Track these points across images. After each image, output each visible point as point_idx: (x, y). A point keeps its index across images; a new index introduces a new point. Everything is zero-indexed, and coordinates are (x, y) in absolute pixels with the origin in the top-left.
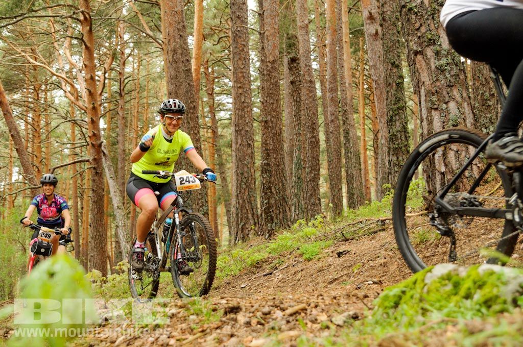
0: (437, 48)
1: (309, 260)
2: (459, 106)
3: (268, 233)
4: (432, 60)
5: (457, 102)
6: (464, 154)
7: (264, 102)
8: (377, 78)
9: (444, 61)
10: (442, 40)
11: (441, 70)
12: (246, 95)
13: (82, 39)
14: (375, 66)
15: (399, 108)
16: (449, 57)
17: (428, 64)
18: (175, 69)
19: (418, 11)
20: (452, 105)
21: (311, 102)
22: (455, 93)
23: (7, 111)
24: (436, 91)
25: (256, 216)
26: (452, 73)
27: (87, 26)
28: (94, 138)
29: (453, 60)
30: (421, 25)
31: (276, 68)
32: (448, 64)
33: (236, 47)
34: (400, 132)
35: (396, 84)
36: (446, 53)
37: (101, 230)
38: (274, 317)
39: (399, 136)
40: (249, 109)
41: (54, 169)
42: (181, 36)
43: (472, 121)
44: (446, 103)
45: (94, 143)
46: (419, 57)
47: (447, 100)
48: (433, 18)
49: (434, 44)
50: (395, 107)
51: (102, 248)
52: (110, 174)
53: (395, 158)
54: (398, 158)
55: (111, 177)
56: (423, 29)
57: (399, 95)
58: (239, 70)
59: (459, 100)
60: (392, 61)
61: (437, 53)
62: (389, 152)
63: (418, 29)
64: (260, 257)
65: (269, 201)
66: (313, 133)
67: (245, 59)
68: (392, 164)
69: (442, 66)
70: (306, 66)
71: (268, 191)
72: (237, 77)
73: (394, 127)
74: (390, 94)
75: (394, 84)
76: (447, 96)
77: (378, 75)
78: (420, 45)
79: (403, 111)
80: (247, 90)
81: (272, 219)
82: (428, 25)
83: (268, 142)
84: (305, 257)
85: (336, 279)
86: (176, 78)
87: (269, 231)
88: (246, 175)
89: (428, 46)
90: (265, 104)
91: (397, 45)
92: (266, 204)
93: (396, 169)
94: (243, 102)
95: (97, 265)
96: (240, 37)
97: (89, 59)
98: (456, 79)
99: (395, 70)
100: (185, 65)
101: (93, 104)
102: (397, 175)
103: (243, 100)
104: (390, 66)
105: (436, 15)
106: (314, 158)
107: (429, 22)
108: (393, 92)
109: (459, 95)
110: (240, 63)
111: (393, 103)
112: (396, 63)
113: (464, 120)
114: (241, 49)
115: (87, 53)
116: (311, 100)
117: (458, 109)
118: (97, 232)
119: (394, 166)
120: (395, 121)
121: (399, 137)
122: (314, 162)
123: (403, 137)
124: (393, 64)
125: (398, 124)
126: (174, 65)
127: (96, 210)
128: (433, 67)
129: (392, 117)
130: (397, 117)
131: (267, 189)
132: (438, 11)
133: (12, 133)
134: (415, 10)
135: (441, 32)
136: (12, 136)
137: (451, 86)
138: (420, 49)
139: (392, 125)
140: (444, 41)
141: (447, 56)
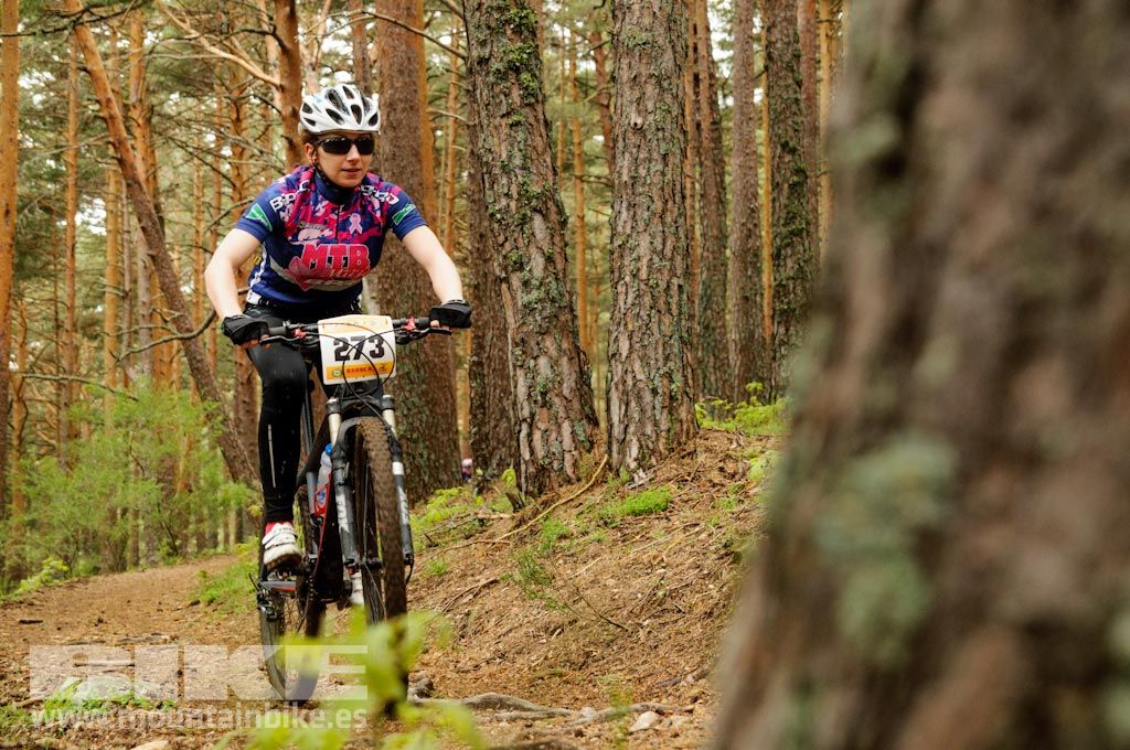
0: (525, 274)
2: (554, 364)
4: (519, 293)
5: (551, 358)
6: (554, 435)
9: (534, 295)
10: (533, 263)
11: (529, 309)
15: (792, 233)
16: (543, 289)
17: (513, 298)
19: (503, 218)
20: (543, 361)
22: (549, 343)
24: (523, 340)
26: (545, 314)
27: (286, 5)
29: (548, 294)
30: (506, 239)
32: (540, 300)
34: (793, 278)
35: (790, 185)
36: (538, 283)
39: (791, 286)
43: (573, 384)
44: (535, 358)
46: (504, 286)
47: (535, 355)
48: (522, 229)
49: (521, 268)
50: (784, 230)
52: (371, 291)
53: (782, 330)
54: (787, 330)
55: (373, 298)
56: (507, 245)
59: (553, 352)
60: (783, 140)
61: (526, 283)
62: (773, 317)
63: (502, 245)
65: (480, 429)
68: (777, 342)
69: (530, 303)
73: (782, 270)
74: (777, 204)
75: (786, 186)
76: (536, 348)
78: (505, 268)
79: (802, 238)
82: (515, 240)
89: (514, 271)
91: (794, 108)
92: (475, 434)
93: (783, 352)
97: (290, 75)
98: (549, 322)
99: (788, 158)
102: (784, 362)
104: (779, 151)
105: (527, 226)
107: (516, 235)
108: (783, 200)
109: (555, 345)
111: (782, 222)
112: (791, 143)
113: (560, 384)
115: (286, 60)
117: (552, 367)
119: (780, 346)
120: (785, 258)
121: (791, 289)
123: (799, 288)
124: (785, 146)
125: (790, 263)
128: (520, 304)
129: (779, 250)
130: (789, 251)
131: (477, 408)
132: (531, 219)
133: (142, 224)
134: (499, 216)
135: (533, 250)
136: (143, 229)
137: (543, 333)
138: (504, 275)
139: (779, 265)
140: (537, 265)
141: (539, 288)
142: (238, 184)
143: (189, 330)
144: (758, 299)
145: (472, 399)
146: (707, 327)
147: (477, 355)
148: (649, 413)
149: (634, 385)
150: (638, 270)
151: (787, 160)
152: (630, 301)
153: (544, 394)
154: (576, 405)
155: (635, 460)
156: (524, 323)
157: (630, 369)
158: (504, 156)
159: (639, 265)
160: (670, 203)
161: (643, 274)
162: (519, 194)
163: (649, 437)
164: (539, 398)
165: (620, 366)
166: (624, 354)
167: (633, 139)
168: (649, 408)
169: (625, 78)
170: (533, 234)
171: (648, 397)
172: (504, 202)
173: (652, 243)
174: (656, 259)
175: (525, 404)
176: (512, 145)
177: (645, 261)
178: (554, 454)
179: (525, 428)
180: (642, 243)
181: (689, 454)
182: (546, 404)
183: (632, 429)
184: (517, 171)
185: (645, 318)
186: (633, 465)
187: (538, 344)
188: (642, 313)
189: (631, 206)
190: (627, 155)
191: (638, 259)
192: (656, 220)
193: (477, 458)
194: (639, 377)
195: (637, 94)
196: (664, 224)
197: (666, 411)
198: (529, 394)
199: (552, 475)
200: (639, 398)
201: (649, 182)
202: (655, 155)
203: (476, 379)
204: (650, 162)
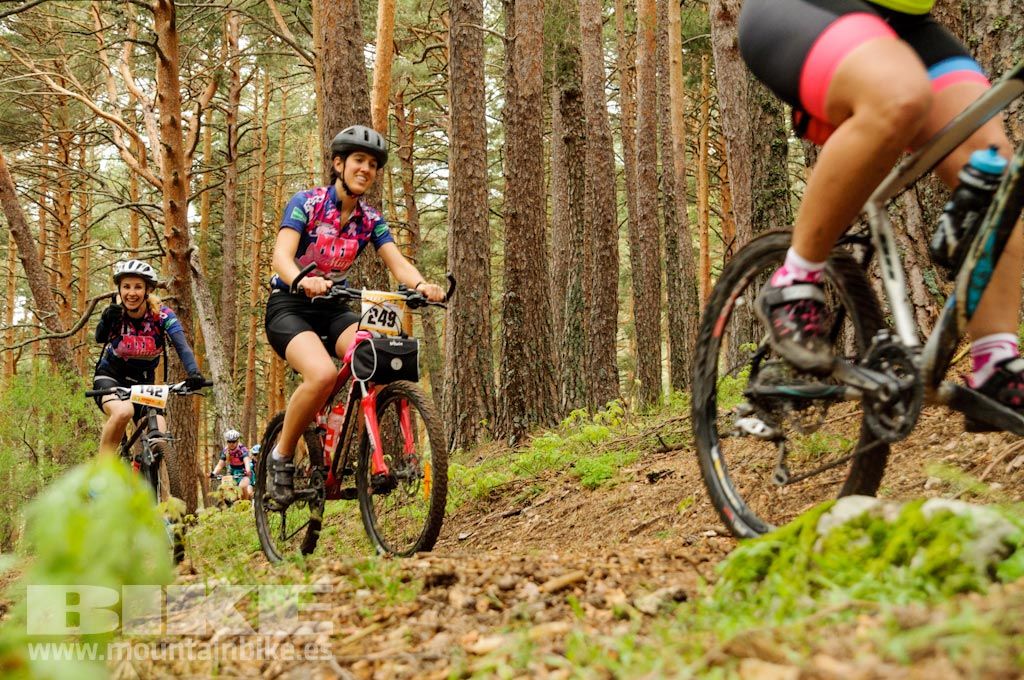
1: (593, 487)
3: (514, 433)
7: (512, 176)
8: (733, 136)
12: (477, 162)
13: (155, 46)
14: (730, 110)
15: (775, 195)
18: (337, 108)
21: (605, 179)
23: (5, 184)
25: (490, 400)
27: (166, 20)
28: (176, 241)
31: (536, 111)
33: (459, 68)
35: (772, 147)
38: (522, 594)
40: (481, 191)
41: (97, 301)
42: (350, 42)
45: (176, 251)
50: (768, 192)
51: (188, 457)
52: (206, 313)
57: (777, 170)
58: (464, 114)
60: (764, 102)
64: (497, 481)
65: (516, 372)
66: (607, 240)
67: (475, 92)
70: (596, 107)
71: (515, 352)
72: (458, 127)
74: (758, 166)
75: (768, 147)
77: (736, 129)
79: (784, 200)
80: (477, 154)
81: (522, 409)
83: (518, 256)
84: (584, 481)
85: (644, 525)
87: (516, 430)
88: (473, 319)
90: (513, 181)
92: (511, 377)
94: (471, 177)
96: (466, 48)
97: (169, 86)
100: (358, 101)
101: (176, 174)
103: (470, 173)
104: (760, 112)
106: (606, 288)
108: (765, 162)
110: (466, 99)
111: (764, 183)
112: (772, 105)
113: (904, 219)
114: (468, 71)
115: (165, 72)
116: (603, 174)
118: (177, 427)
120: (767, 220)
122: (606, 297)
124: (766, 107)
125: (773, 225)
126: (337, 101)
130: (772, 213)
131: (514, 348)
133: (13, 229)
136: (14, 233)
143: (57, 332)
145: (508, 339)
151: (769, 122)
154: (923, 247)
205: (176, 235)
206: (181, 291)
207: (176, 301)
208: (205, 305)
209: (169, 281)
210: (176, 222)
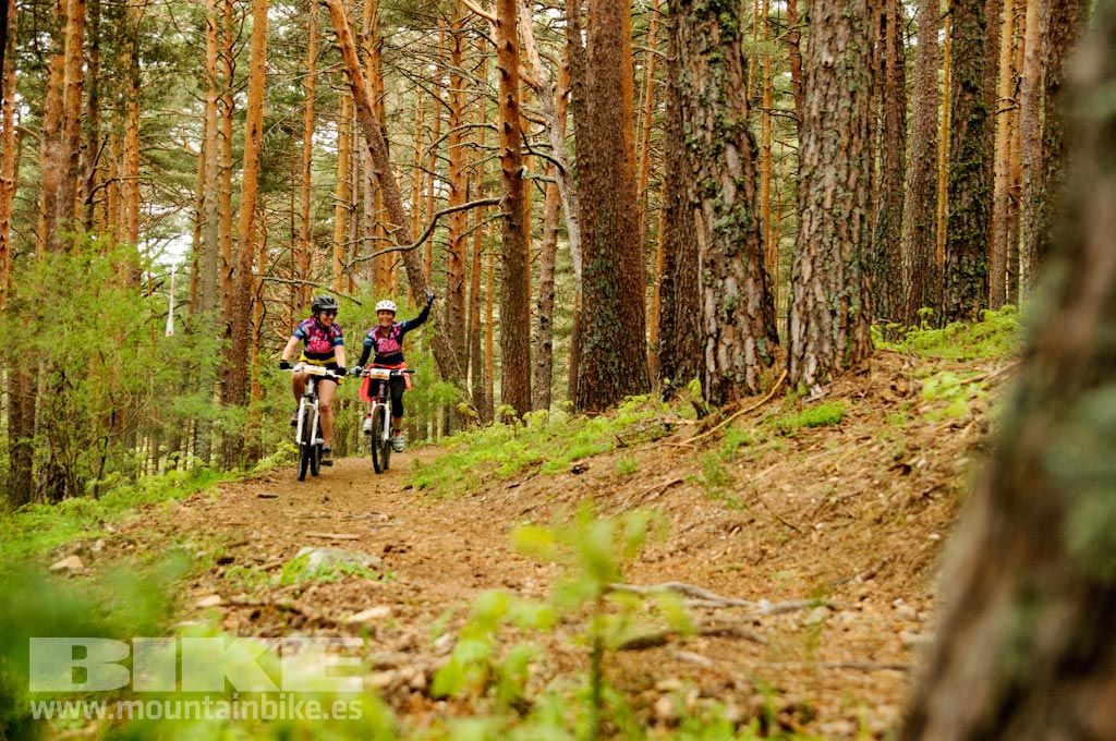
0: (717, 201)
2: (741, 284)
4: (711, 218)
5: (737, 278)
6: (737, 350)
9: (725, 220)
10: (725, 191)
11: (719, 232)
15: (969, 168)
16: (733, 215)
17: (705, 223)
19: (698, 148)
20: (730, 282)
22: (737, 265)
23: (363, 104)
24: (712, 261)
26: (734, 238)
28: (510, 161)
29: (737, 219)
30: (701, 168)
32: (729, 225)
34: (967, 211)
35: (969, 123)
36: (728, 209)
37: (515, 332)
39: (966, 218)
41: (438, 216)
44: (723, 279)
45: (509, 170)
46: (697, 211)
47: (723, 275)
48: (716, 159)
49: (713, 195)
50: (961, 165)
52: (572, 211)
53: (955, 259)
54: (960, 259)
56: (702, 174)
59: (740, 273)
60: (964, 80)
61: (717, 210)
62: (946, 246)
63: (697, 173)
68: (949, 270)
69: (720, 227)
73: (957, 202)
74: (956, 140)
75: (965, 123)
76: (724, 269)
78: (698, 195)
79: (978, 173)
82: (709, 169)
86: (598, 91)
89: (706, 198)
91: (977, 49)
92: (663, 346)
93: (955, 280)
95: (508, 395)
97: (506, 11)
98: (738, 246)
99: (968, 97)
102: (955, 289)
104: (960, 90)
105: (721, 156)
107: (710, 164)
108: (962, 137)
109: (742, 267)
111: (959, 157)
112: (972, 83)
113: (746, 303)
117: (738, 287)
118: (508, 336)
119: (952, 274)
120: (961, 192)
121: (965, 221)
123: (973, 220)
125: (965, 196)
127: (508, 294)
128: (711, 228)
129: (955, 184)
130: (965, 185)
131: (666, 322)
132: (725, 150)
133: (370, 145)
134: (695, 146)
135: (725, 178)
136: (371, 149)
137: (732, 255)
138: (697, 201)
139: (954, 198)
140: (728, 192)
141: (729, 214)
142: (455, 111)
143: (408, 243)
144: (933, 230)
145: (662, 314)
146: (882, 255)
147: (666, 273)
148: (827, 334)
149: (815, 306)
150: (823, 199)
151: (967, 98)
152: (813, 228)
153: (730, 312)
154: (759, 323)
155: (813, 376)
156: (714, 246)
157: (811, 291)
158: (702, 90)
159: (824, 195)
160: (856, 139)
161: (828, 204)
162: (714, 126)
163: (827, 355)
164: (725, 315)
165: (802, 289)
166: (806, 278)
167: (823, 77)
168: (827, 328)
169: (819, 19)
170: (726, 164)
171: (827, 318)
172: (700, 133)
173: (837, 175)
174: (840, 190)
175: (713, 321)
176: (710, 80)
177: (829, 192)
178: (737, 367)
179: (711, 342)
180: (828, 175)
181: (863, 372)
182: (732, 321)
183: (810, 347)
184: (713, 104)
185: (828, 244)
186: (811, 380)
187: (726, 265)
188: (825, 240)
189: (819, 139)
190: (817, 91)
191: (823, 189)
192: (842, 153)
193: (664, 368)
194: (819, 299)
195: (829, 34)
196: (849, 157)
197: (843, 332)
198: (716, 313)
199: (735, 386)
200: (819, 318)
201: (836, 117)
202: (844, 92)
203: (666, 296)
204: (839, 98)
205: (510, 154)
206: (513, 208)
207: (508, 218)
208: (570, 203)
209: (502, 199)
210: (509, 142)
